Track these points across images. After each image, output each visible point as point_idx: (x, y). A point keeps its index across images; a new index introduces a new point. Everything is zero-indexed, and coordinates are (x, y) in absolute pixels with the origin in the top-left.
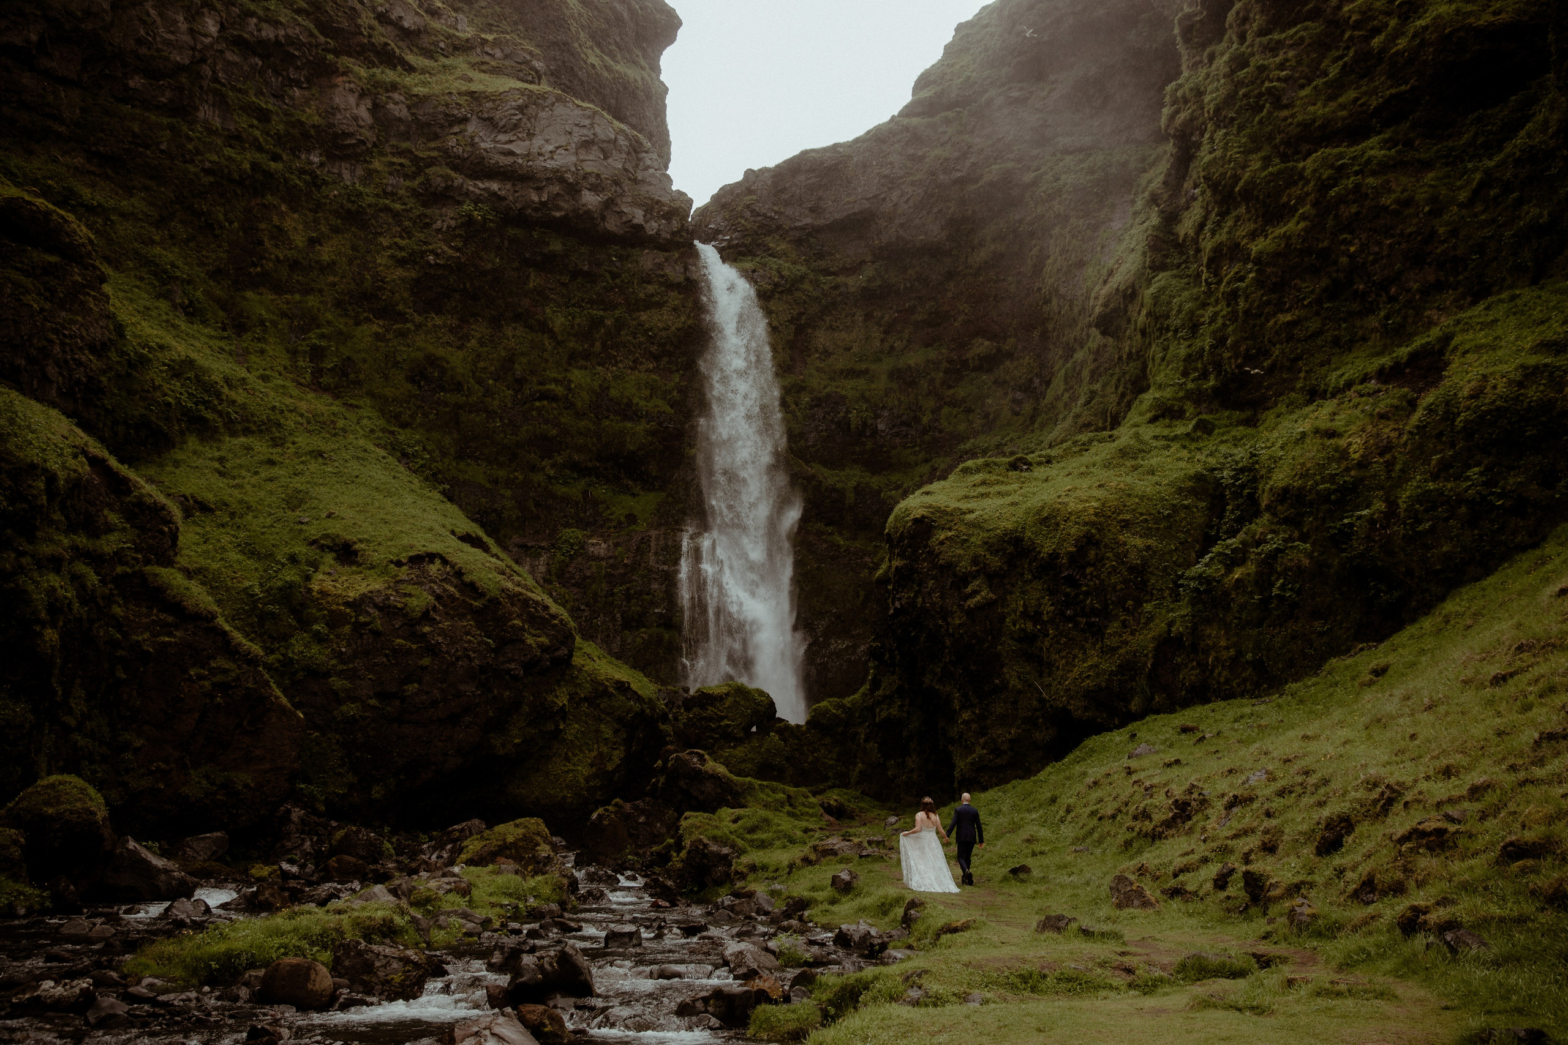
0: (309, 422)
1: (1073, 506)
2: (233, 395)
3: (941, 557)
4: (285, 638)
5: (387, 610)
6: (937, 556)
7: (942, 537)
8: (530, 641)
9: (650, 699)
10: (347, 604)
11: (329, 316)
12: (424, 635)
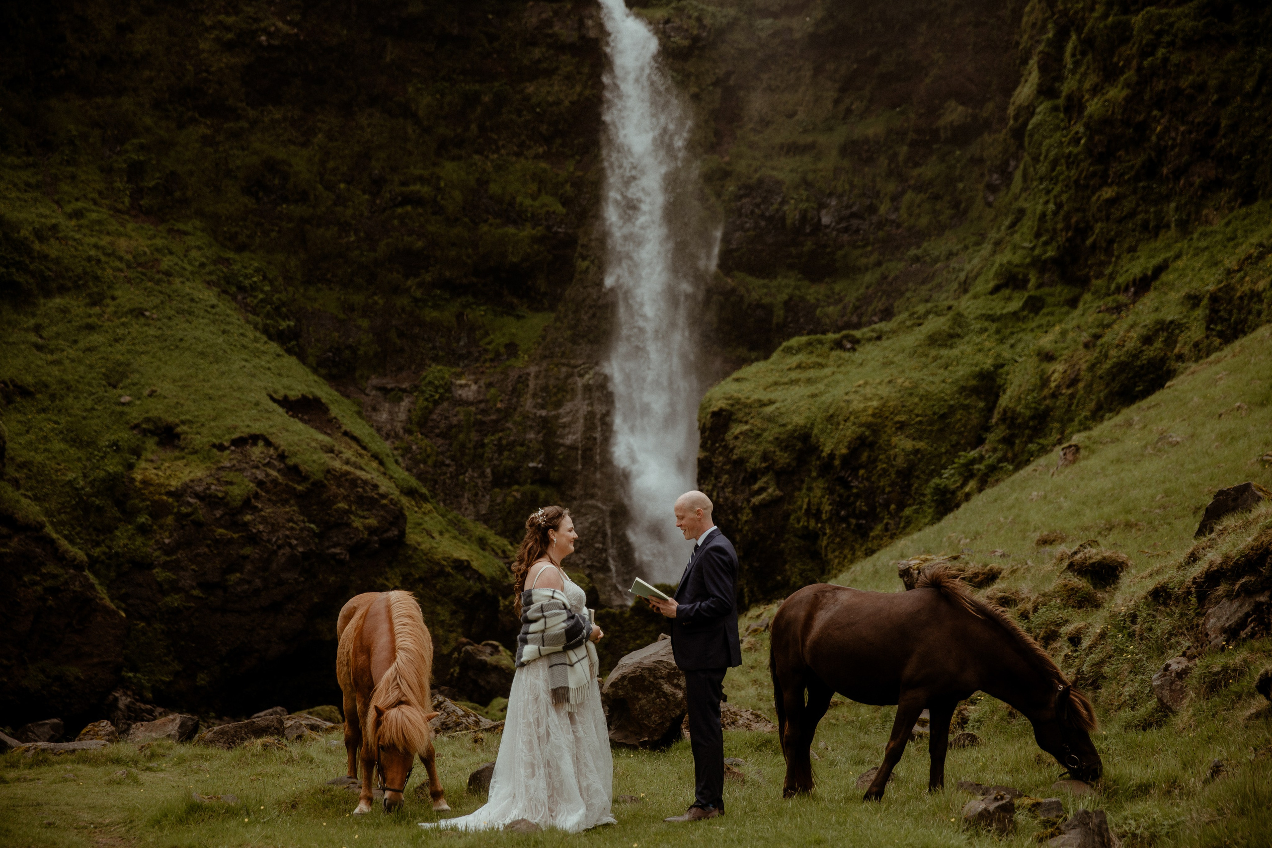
0: (129, 266)
1: (857, 404)
2: (45, 248)
3: (735, 452)
4: (109, 530)
5: (209, 499)
6: (732, 450)
7: (737, 431)
8: (357, 523)
9: (493, 578)
10: (169, 494)
11: (148, 121)
12: (246, 524)
